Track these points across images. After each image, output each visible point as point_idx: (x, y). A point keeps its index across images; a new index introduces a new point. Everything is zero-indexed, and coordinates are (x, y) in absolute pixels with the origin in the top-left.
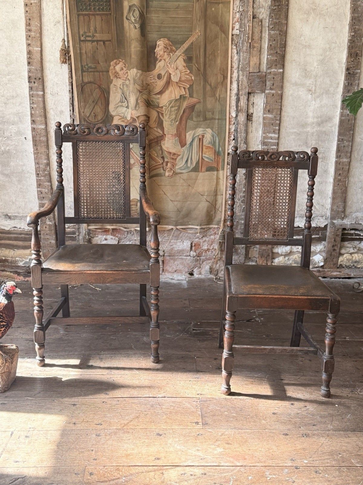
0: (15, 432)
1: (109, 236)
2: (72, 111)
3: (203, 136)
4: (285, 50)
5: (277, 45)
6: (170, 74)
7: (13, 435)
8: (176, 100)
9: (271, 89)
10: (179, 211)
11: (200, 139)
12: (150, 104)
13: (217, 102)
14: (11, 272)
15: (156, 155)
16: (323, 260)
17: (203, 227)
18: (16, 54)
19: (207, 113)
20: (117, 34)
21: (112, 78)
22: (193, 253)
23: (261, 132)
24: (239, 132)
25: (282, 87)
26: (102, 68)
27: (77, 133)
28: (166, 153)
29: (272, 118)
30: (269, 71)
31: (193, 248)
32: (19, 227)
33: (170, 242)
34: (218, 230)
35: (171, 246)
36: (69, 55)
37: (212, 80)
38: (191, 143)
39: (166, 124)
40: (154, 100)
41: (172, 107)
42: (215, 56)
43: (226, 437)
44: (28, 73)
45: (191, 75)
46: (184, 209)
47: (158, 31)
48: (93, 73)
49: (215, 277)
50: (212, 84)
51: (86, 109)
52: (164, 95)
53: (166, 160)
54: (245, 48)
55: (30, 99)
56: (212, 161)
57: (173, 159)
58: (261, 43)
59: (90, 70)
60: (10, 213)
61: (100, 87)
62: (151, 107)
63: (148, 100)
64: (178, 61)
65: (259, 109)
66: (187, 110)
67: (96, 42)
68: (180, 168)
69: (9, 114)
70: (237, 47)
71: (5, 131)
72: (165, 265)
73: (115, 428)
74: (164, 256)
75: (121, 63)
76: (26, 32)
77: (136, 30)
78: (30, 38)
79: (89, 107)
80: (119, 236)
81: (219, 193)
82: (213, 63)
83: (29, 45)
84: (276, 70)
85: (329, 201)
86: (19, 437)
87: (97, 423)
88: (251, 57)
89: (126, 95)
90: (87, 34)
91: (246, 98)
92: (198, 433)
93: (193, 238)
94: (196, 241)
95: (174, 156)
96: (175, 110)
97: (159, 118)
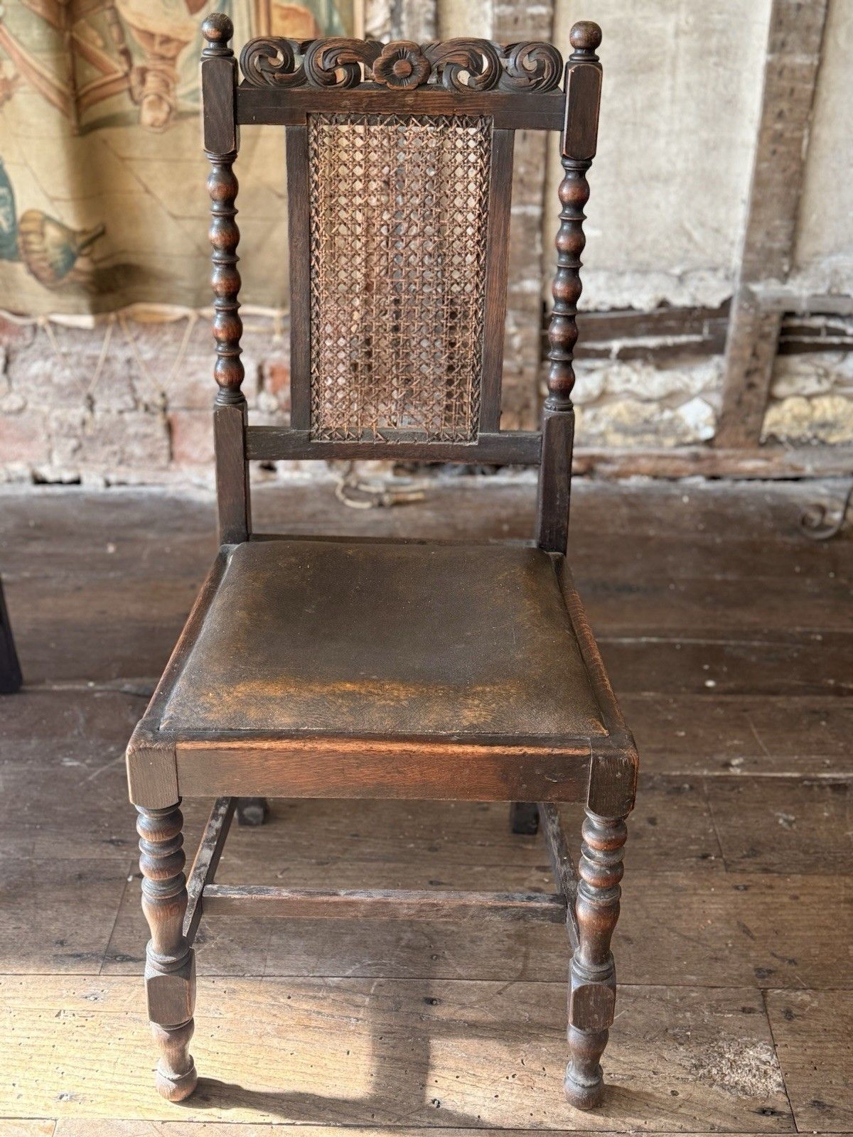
10: (204, 254)
15: (100, 43)
16: (712, 421)
22: (266, 400)
28: (135, 34)
31: (268, 383)
33: (186, 361)
35: (189, 375)
49: (341, 482)
53: (138, 62)
57: (163, 58)
68: (192, 96)
72: (177, 438)
74: (164, 409)
80: (6, 341)
85: (741, 213)
93: (264, 350)
94: (274, 360)
95: (166, 46)
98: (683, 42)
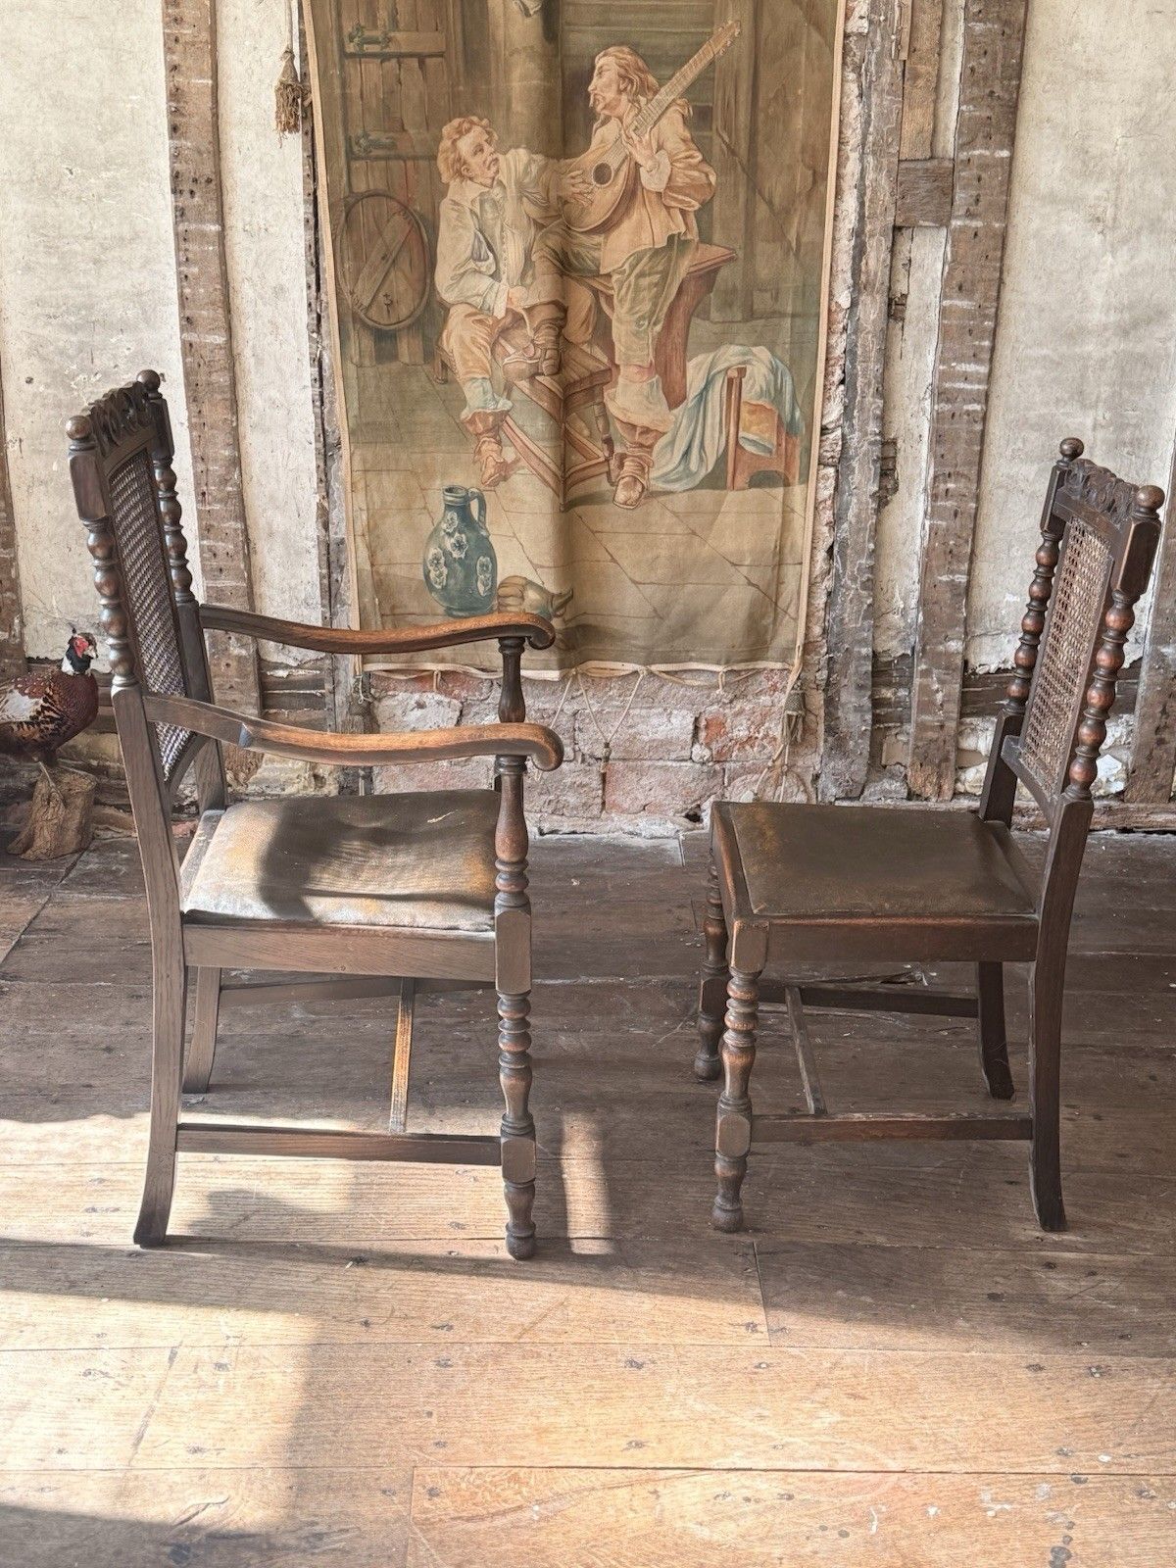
0: (181, 1352)
1: (430, 695)
2: (314, 287)
3: (742, 372)
4: (1018, 87)
5: (994, 69)
6: (637, 165)
7: (177, 1360)
8: (656, 253)
9: (969, 215)
10: (658, 615)
11: (730, 381)
12: (570, 264)
13: (792, 258)
15: (586, 432)
16: (1124, 776)
17: (735, 668)
18: (134, 98)
19: (756, 294)
20: (464, 30)
21: (444, 179)
22: (699, 751)
23: (931, 358)
24: (860, 359)
25: (1006, 210)
26: (413, 147)
28: (618, 425)
29: (970, 311)
30: (964, 155)
31: (702, 735)
33: (628, 714)
34: (783, 679)
35: (631, 727)
36: (306, 103)
37: (776, 186)
38: (701, 394)
39: (620, 332)
40: (582, 251)
41: (642, 275)
42: (786, 104)
43: (848, 1373)
44: (172, 163)
45: (707, 169)
46: (677, 608)
47: (599, 24)
48: (383, 163)
50: (777, 201)
51: (360, 283)
52: (614, 235)
53: (618, 449)
54: (886, 79)
55: (178, 249)
56: (771, 452)
57: (641, 446)
58: (940, 62)
59: (375, 153)
61: (405, 208)
62: (574, 274)
63: (566, 254)
64: (664, 121)
65: (928, 281)
66: (691, 287)
67: (394, 61)
68: (666, 478)
69: (109, 298)
70: (860, 75)
71: (97, 353)
72: (609, 789)
73: (493, 1339)
74: (607, 759)
75: (477, 129)
76: (166, 25)
77: (528, 21)
78: (179, 47)
79: (371, 275)
80: (464, 694)
81: (789, 559)
82: (781, 127)
83: (174, 68)
84: (987, 153)
86: (196, 1367)
87: (437, 1324)
88: (906, 108)
89: (492, 237)
90: (367, 34)
91: (886, 244)
92: (756, 1362)
93: (703, 703)
94: (711, 712)
95: (645, 436)
96: (649, 285)
97: (600, 310)
98: (1100, 434)
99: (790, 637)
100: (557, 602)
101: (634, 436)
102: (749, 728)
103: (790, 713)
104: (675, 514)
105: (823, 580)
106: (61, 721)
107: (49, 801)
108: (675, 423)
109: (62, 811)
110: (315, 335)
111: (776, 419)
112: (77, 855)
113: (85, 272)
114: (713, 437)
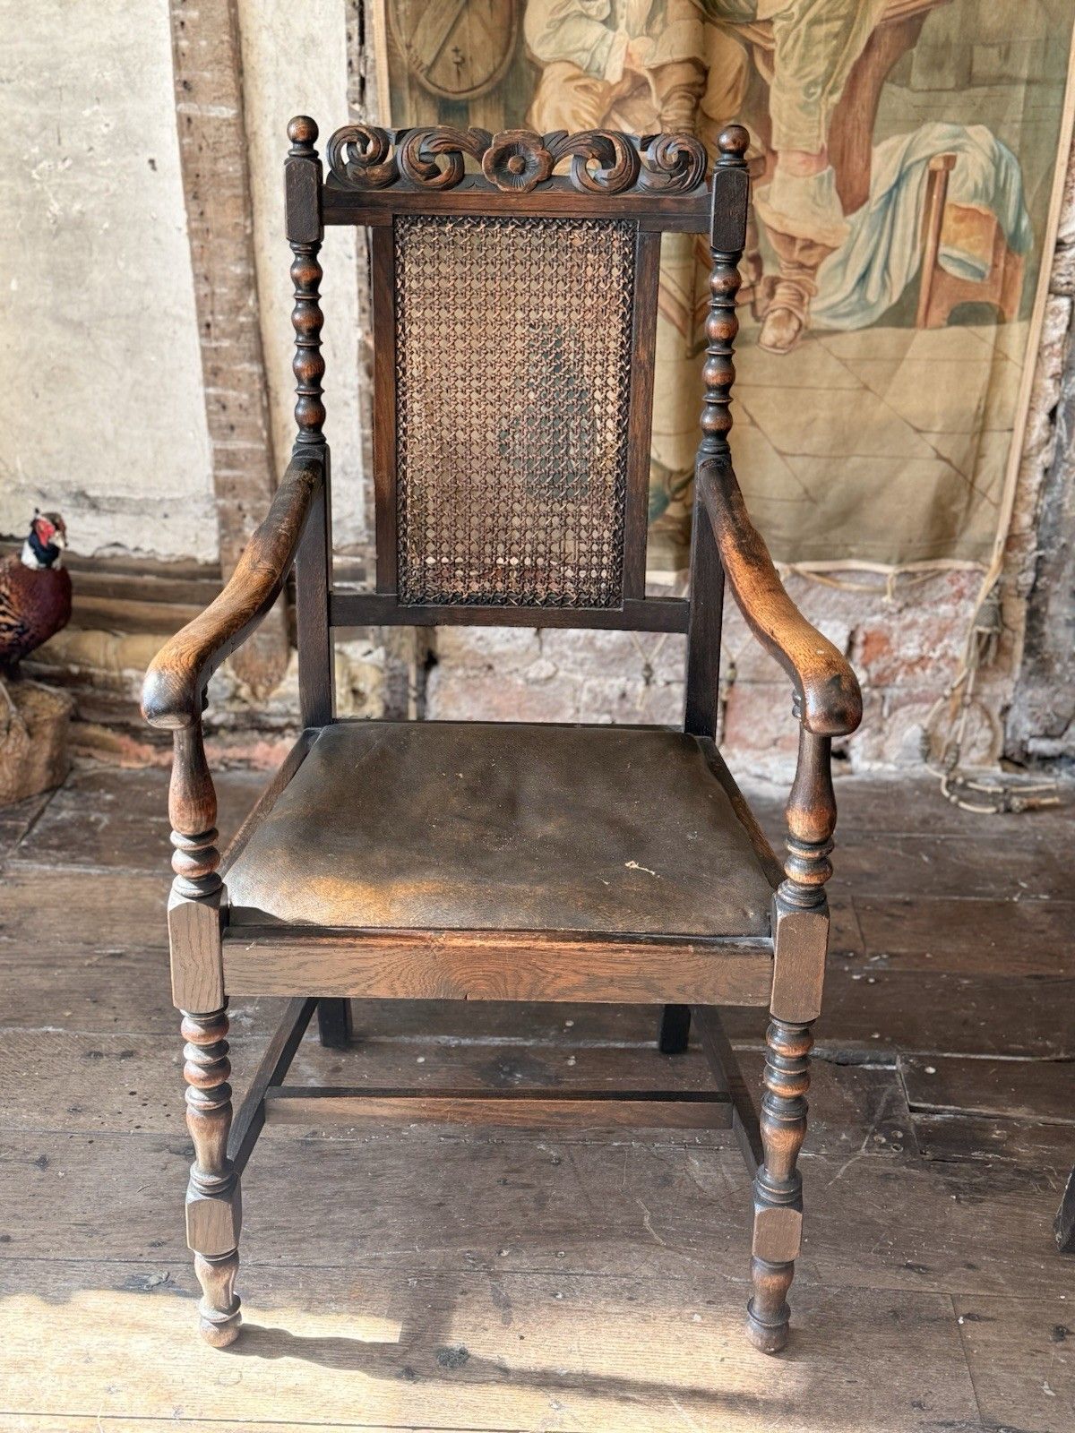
2: (356, 38)
3: (950, 161)
10: (810, 497)
11: (933, 175)
14: (105, 725)
17: (911, 568)
19: (978, 50)
27: (396, 177)
28: (770, 236)
31: (859, 652)
32: (131, 546)
34: (972, 583)
38: (890, 193)
39: (779, 104)
41: (816, 21)
46: (836, 489)
49: (944, 779)
51: (420, 32)
53: (769, 271)
56: (982, 275)
57: (801, 266)
60: (94, 487)
62: (720, 20)
66: (886, 40)
68: (832, 312)
69: (80, 54)
71: (65, 131)
72: (732, 717)
74: (731, 682)
79: (435, 19)
81: (995, 423)
93: (862, 613)
94: (871, 624)
95: (807, 253)
96: (827, 35)
97: (754, 71)
99: (988, 528)
100: (676, 482)
101: (791, 252)
102: (921, 646)
103: (982, 629)
104: (842, 361)
105: (1039, 452)
106: (23, 630)
107: (8, 730)
108: (851, 233)
109: (25, 743)
110: (357, 107)
111: (994, 227)
112: (47, 797)
113: (48, 18)
114: (902, 256)
